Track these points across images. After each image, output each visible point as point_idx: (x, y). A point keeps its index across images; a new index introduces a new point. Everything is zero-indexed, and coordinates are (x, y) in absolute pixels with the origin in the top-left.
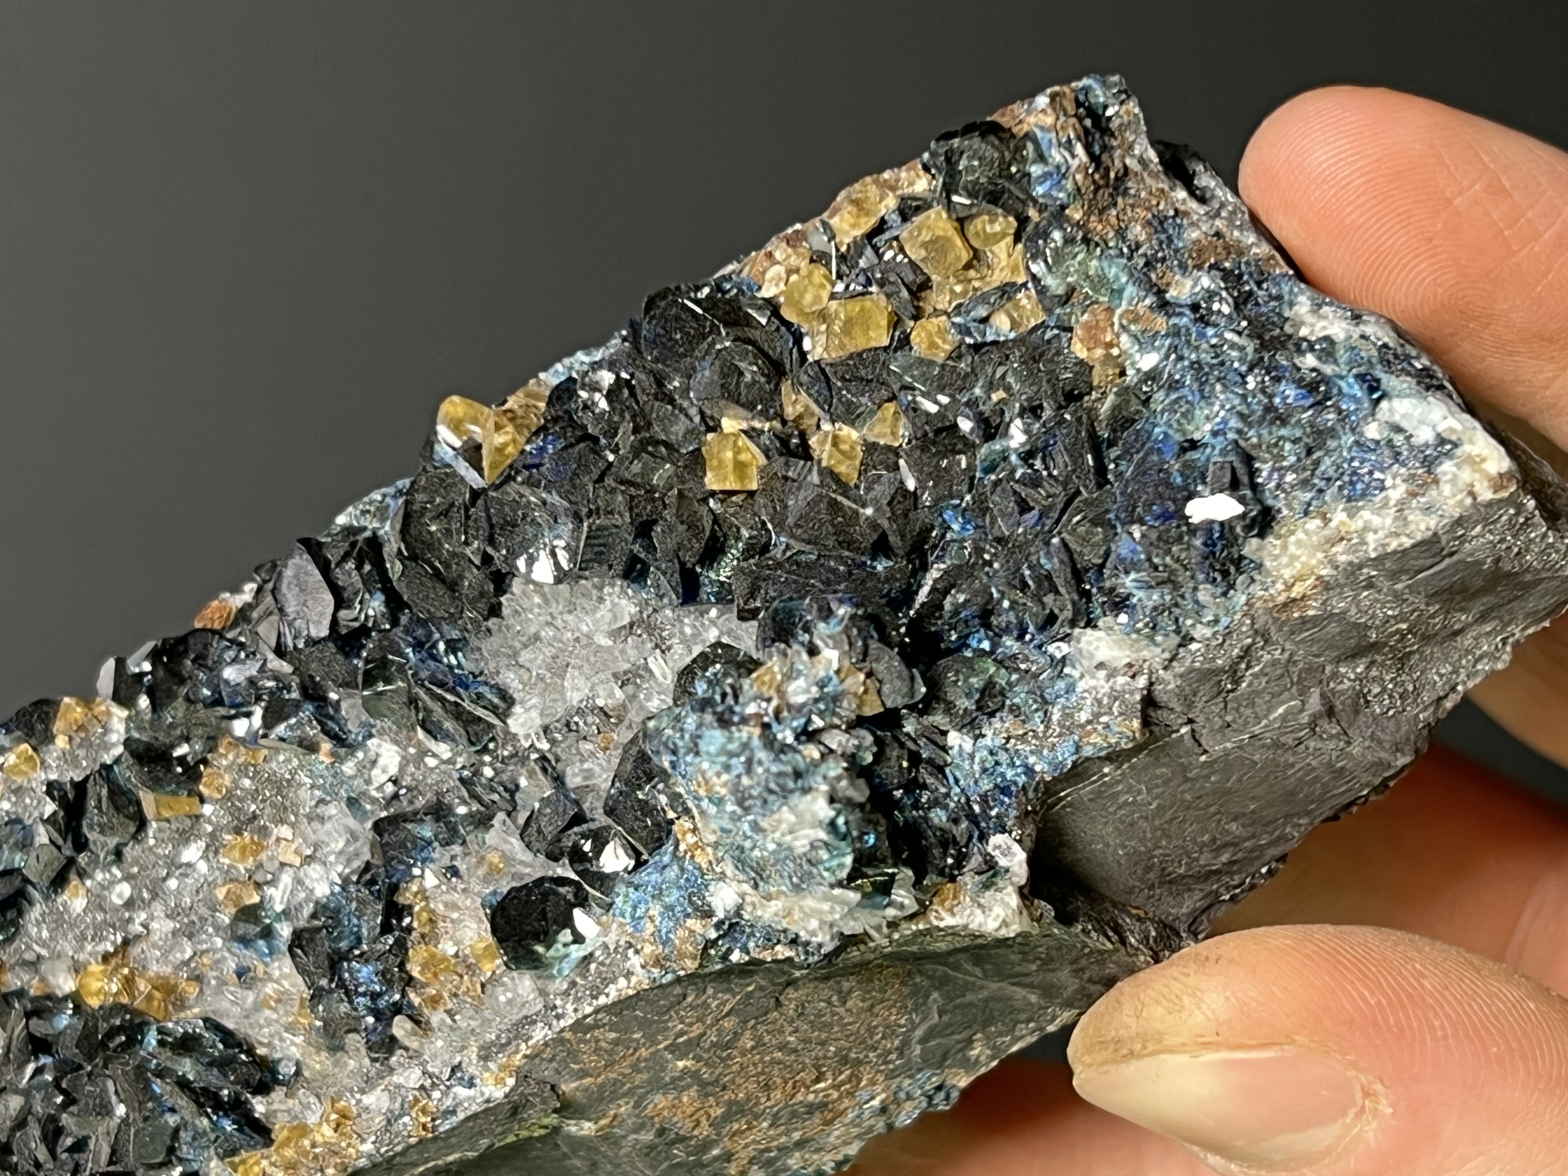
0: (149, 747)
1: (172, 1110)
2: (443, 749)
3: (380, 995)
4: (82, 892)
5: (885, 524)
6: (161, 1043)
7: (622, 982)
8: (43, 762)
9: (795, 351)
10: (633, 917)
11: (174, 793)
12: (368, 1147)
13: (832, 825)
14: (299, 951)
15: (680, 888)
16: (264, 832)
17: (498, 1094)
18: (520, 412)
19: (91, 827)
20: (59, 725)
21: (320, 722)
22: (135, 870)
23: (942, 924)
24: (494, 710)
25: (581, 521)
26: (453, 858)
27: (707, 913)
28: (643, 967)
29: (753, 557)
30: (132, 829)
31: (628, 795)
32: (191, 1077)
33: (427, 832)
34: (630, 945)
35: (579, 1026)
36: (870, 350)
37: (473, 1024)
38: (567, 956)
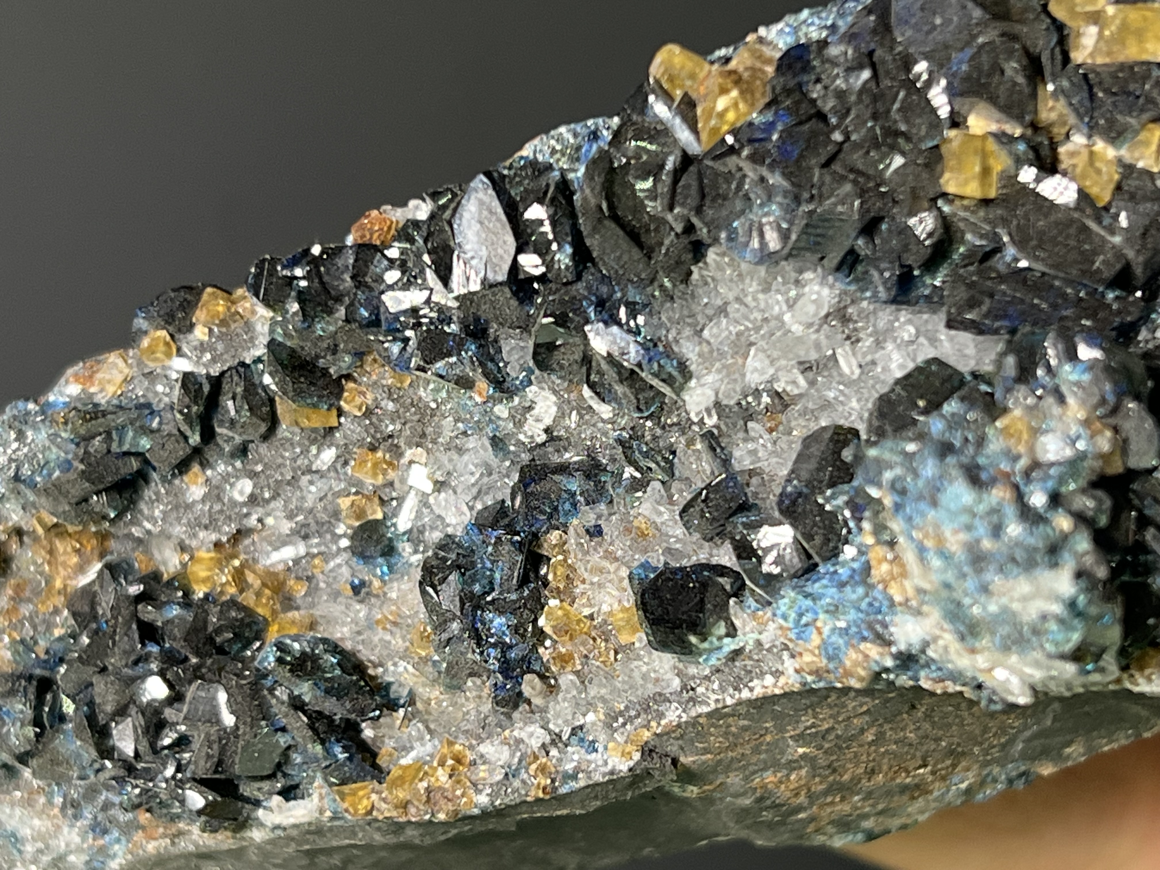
0: (292, 352)
1: (283, 730)
2: (605, 410)
3: (511, 647)
4: (201, 480)
5: (1130, 254)
6: (280, 661)
7: (769, 680)
8: (179, 349)
9: (1057, 50)
10: (797, 622)
11: (315, 406)
12: (483, 799)
13: (1072, 605)
14: (430, 590)
15: (859, 610)
16: (397, 452)
17: (623, 766)
18: (746, 75)
19: (221, 424)
20: (200, 315)
21: (481, 364)
22: (259, 468)
23: (1136, 689)
24: (669, 380)
25: (799, 204)
26: (599, 517)
27: (885, 642)
28: (797, 671)
29: (972, 264)
30: (263, 428)
31: (806, 497)
32: (307, 699)
33: (574, 485)
34: (786, 648)
35: (715, 715)
36: (1143, 63)
37: (603, 691)
38: (720, 648)
